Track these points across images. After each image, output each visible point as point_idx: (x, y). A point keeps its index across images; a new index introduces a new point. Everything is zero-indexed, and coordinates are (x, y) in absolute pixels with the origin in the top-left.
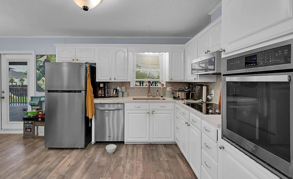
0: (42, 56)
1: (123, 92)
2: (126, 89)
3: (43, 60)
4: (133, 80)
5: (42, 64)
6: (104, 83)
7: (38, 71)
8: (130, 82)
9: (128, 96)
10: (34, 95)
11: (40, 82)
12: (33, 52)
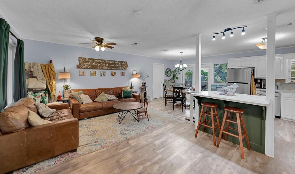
0: (218, 65)
1: (278, 86)
2: (281, 84)
3: (218, 67)
4: (289, 78)
5: (217, 69)
6: (261, 80)
7: (215, 72)
8: (285, 79)
9: (283, 89)
10: (212, 84)
11: (216, 78)
12: (212, 63)
